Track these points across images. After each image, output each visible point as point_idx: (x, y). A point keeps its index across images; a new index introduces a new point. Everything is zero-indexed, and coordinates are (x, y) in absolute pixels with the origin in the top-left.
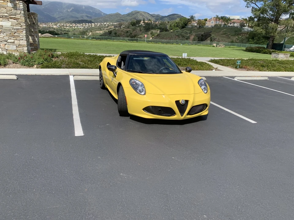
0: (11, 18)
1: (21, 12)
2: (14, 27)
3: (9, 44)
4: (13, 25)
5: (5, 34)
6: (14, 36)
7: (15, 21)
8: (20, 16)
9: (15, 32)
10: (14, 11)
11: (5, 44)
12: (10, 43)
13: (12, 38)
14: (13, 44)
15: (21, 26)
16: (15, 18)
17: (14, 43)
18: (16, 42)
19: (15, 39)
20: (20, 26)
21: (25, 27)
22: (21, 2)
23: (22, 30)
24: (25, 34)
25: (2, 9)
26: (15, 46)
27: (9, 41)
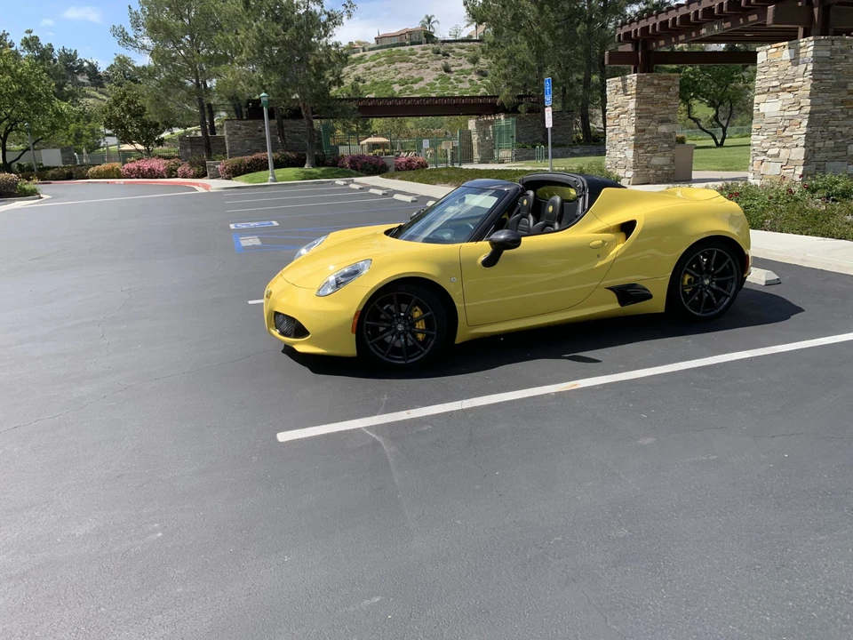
0: (784, 90)
1: (806, 69)
2: (786, 113)
3: (770, 160)
4: (784, 108)
5: (765, 134)
6: (781, 139)
7: (791, 96)
8: (802, 79)
9: (786, 127)
10: (792, 70)
11: (762, 161)
12: (772, 156)
13: (778, 144)
14: (777, 160)
15: (800, 109)
16: (790, 87)
17: (778, 155)
18: (783, 152)
19: (781, 144)
20: (798, 108)
21: (808, 109)
22: (811, 38)
23: (800, 120)
24: (805, 130)
25: (771, 69)
26: (780, 164)
27: (771, 152)
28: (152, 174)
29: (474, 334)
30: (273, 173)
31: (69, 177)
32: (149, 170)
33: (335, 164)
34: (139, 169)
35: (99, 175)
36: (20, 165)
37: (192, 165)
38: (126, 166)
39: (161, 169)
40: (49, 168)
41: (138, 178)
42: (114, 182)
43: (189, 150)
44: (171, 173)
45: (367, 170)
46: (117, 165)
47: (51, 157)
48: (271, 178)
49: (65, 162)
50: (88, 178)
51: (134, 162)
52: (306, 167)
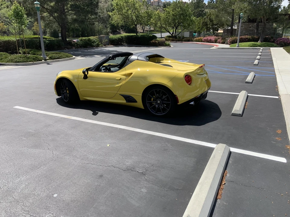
28: (210, 41)
29: (85, 99)
30: (238, 44)
31: (189, 41)
32: (210, 40)
33: (273, 42)
34: (207, 39)
35: (196, 41)
36: (179, 36)
37: (222, 39)
38: (204, 38)
39: (213, 40)
40: (185, 38)
41: (206, 42)
42: (198, 43)
43: (226, 34)
44: (216, 42)
45: (281, 45)
46: (202, 38)
47: (187, 34)
48: (237, 45)
49: (190, 36)
50: (193, 41)
51: (207, 37)
52: (258, 42)
